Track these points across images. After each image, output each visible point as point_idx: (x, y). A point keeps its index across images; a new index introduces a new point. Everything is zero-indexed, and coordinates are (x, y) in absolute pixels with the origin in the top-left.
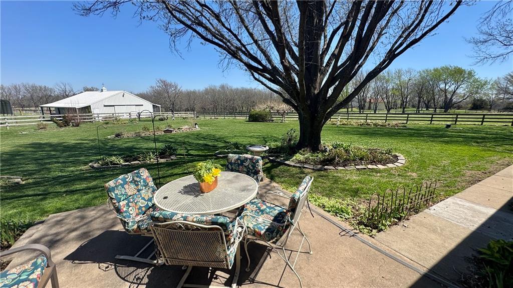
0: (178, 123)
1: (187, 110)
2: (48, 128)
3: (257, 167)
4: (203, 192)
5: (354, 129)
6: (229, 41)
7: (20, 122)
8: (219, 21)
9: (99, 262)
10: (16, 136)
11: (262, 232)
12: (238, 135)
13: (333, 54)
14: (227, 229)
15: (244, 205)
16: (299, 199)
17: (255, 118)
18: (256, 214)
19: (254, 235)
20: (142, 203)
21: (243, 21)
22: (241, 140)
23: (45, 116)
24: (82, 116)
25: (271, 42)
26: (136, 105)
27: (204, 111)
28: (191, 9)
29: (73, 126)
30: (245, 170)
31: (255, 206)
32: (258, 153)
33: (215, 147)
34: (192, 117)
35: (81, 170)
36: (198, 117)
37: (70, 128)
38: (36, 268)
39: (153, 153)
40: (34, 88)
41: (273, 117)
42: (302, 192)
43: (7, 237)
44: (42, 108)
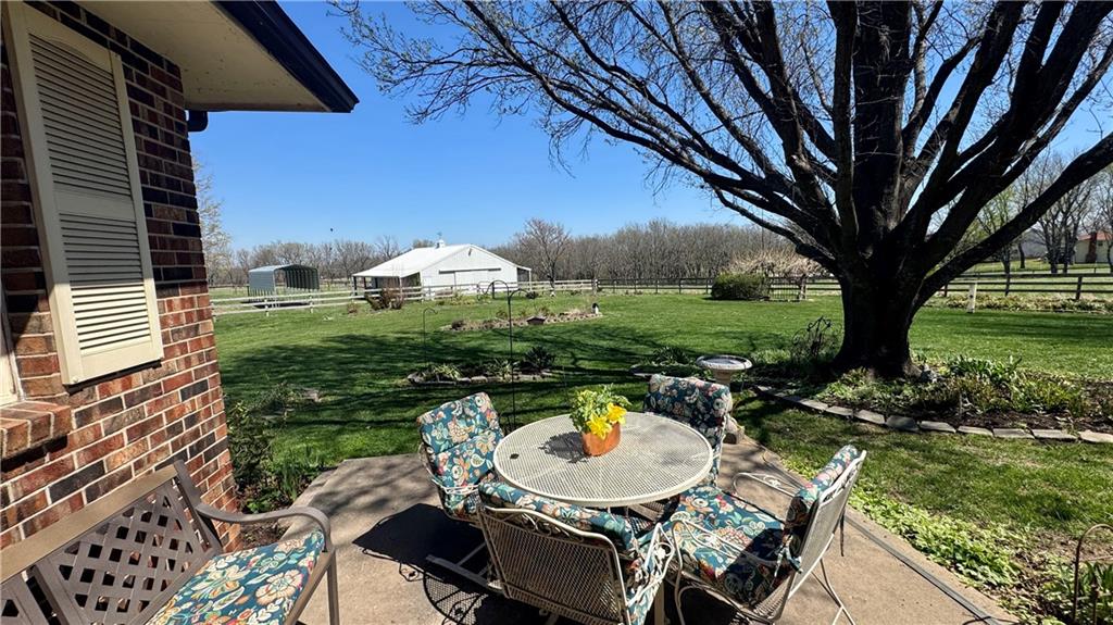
0: (561, 303)
1: (580, 276)
2: (360, 311)
3: (716, 407)
4: (587, 455)
5: (1033, 321)
6: (666, 130)
7: (327, 302)
8: (646, 93)
9: (402, 561)
10: (320, 324)
11: (719, 571)
12: (685, 330)
13: (944, 125)
14: (624, 547)
15: (678, 497)
16: (815, 505)
17: (726, 292)
18: (707, 523)
19: (697, 573)
20: (475, 461)
21: (697, 84)
22: (690, 342)
23: (357, 291)
24: (407, 291)
25: (765, 117)
26: (490, 270)
27: (614, 278)
28: (591, 80)
29: (393, 307)
30: (687, 412)
31: (705, 503)
32: (722, 376)
33: (630, 356)
34: (587, 291)
35: (397, 386)
36: (600, 290)
37: (389, 312)
38: (309, 550)
39: (511, 361)
40: (349, 246)
41: (773, 289)
42: (828, 487)
43: (289, 488)
44: (355, 278)
